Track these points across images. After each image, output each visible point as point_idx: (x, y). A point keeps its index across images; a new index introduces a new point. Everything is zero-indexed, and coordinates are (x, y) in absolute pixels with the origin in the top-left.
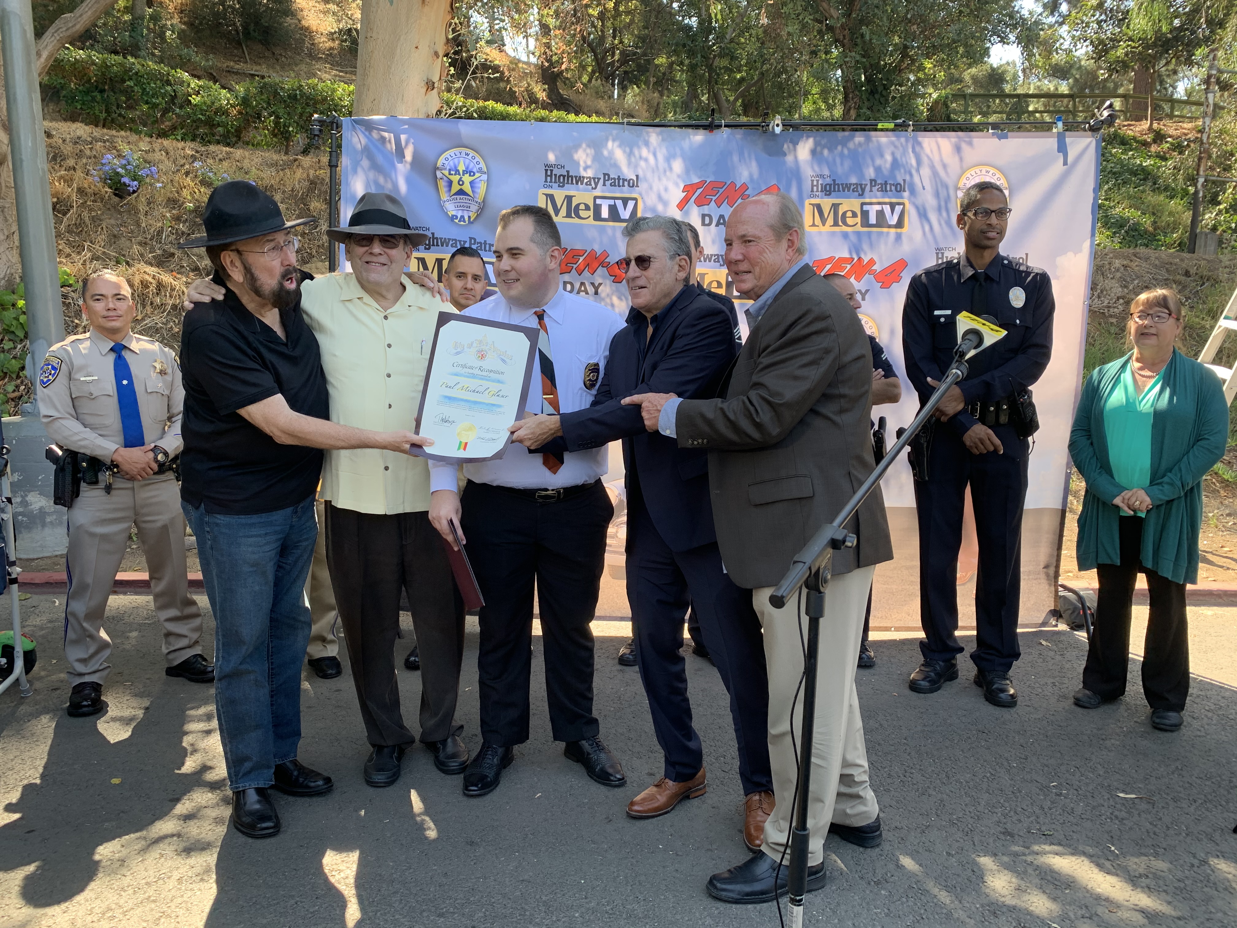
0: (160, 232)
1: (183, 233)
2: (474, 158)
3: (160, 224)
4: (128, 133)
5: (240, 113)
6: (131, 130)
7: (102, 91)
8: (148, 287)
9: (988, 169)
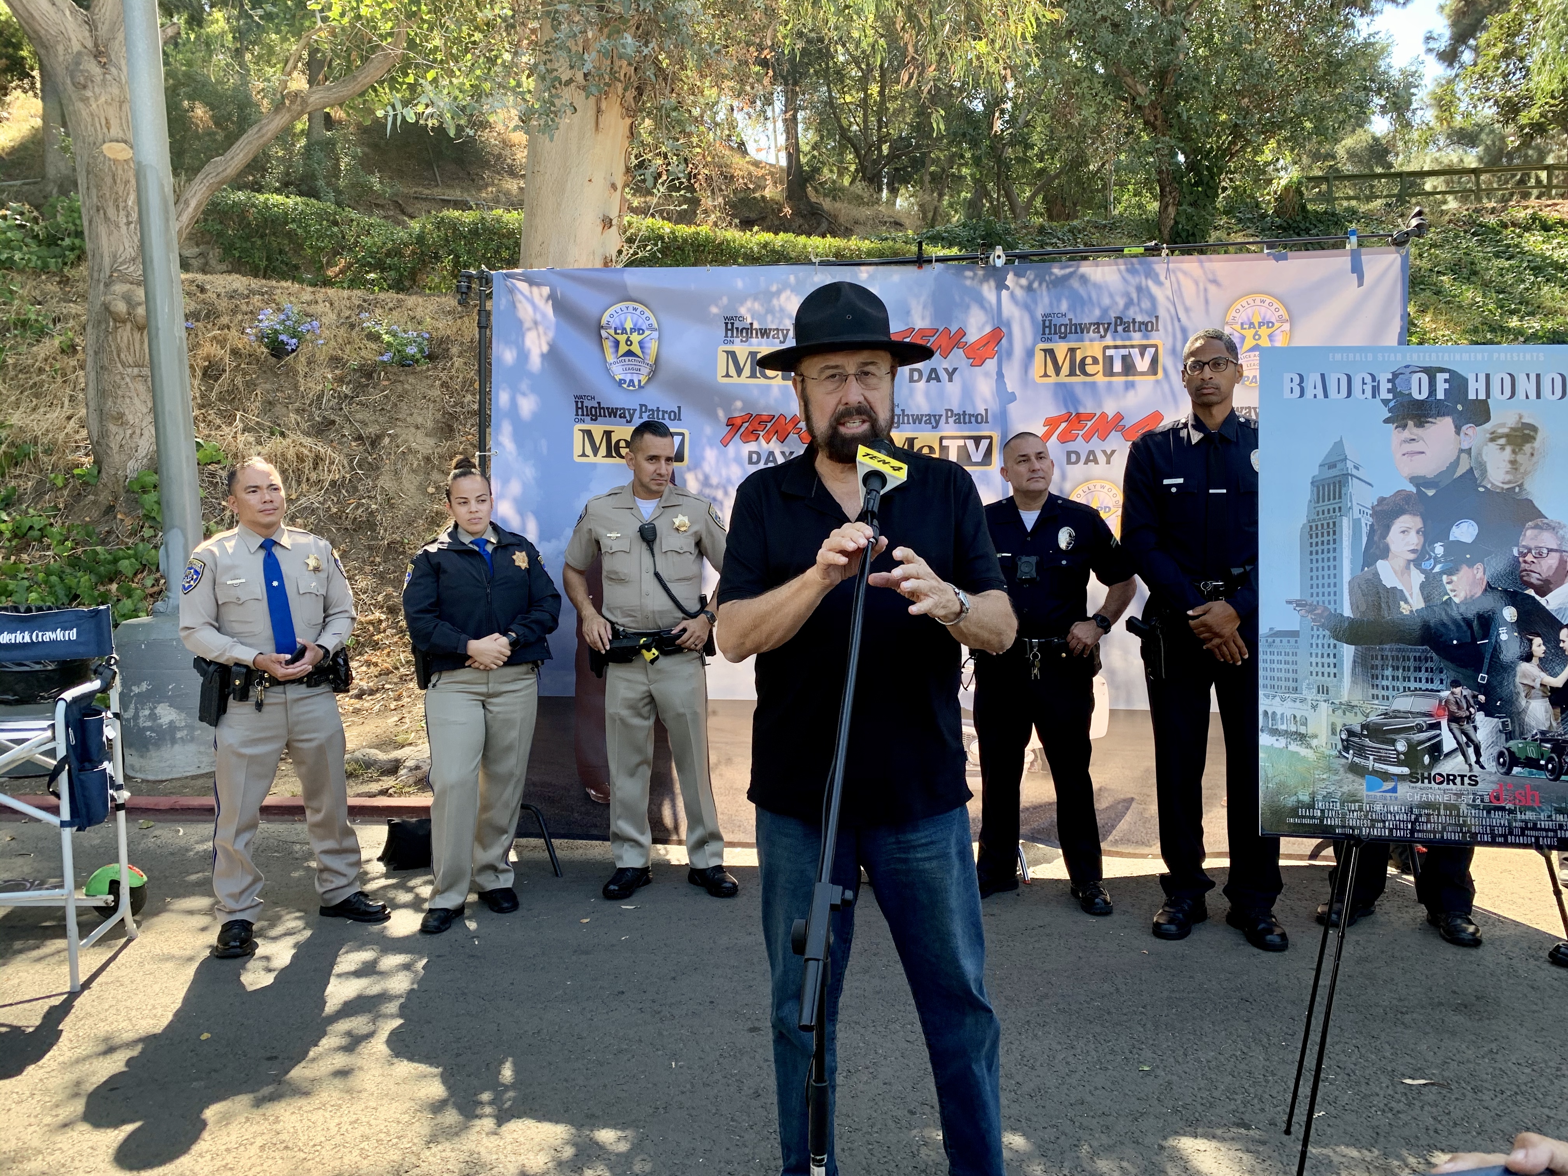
0: (320, 397)
1: (346, 396)
2: (642, 312)
3: (320, 388)
4: (289, 283)
5: (414, 253)
6: (294, 279)
7: (262, 237)
8: (303, 461)
9: (1264, 297)
